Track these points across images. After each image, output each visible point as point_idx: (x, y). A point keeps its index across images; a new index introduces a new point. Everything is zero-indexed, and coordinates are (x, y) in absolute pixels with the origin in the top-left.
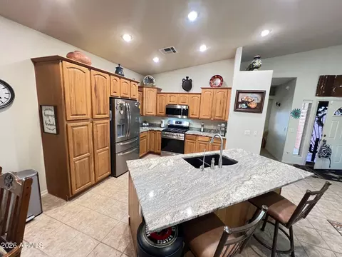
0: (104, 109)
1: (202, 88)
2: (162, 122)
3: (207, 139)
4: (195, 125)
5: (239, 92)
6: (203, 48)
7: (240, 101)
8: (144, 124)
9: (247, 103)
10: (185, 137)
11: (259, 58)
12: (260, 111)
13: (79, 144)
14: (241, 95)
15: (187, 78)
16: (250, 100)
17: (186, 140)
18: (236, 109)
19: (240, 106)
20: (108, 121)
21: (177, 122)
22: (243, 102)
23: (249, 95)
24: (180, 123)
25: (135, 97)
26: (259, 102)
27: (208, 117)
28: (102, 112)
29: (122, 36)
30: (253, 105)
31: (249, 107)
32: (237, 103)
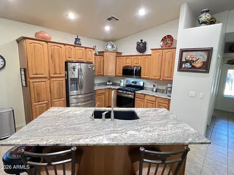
0: (60, 70)
1: (152, 50)
2: (121, 82)
3: (154, 99)
4: (149, 85)
5: (182, 51)
6: (142, 12)
7: (184, 60)
8: (108, 83)
9: (191, 62)
10: (134, 95)
11: (207, 11)
12: (207, 71)
13: (38, 94)
14: (184, 54)
15: (141, 40)
16: (194, 59)
17: (136, 99)
18: (180, 69)
19: (183, 66)
20: (64, 79)
21: (133, 82)
22: (187, 61)
23: (194, 53)
24: (135, 83)
25: (91, 61)
26: (205, 60)
27: (158, 78)
28: (58, 72)
29: (67, 15)
30: (198, 65)
31: (193, 67)
32: (181, 63)
